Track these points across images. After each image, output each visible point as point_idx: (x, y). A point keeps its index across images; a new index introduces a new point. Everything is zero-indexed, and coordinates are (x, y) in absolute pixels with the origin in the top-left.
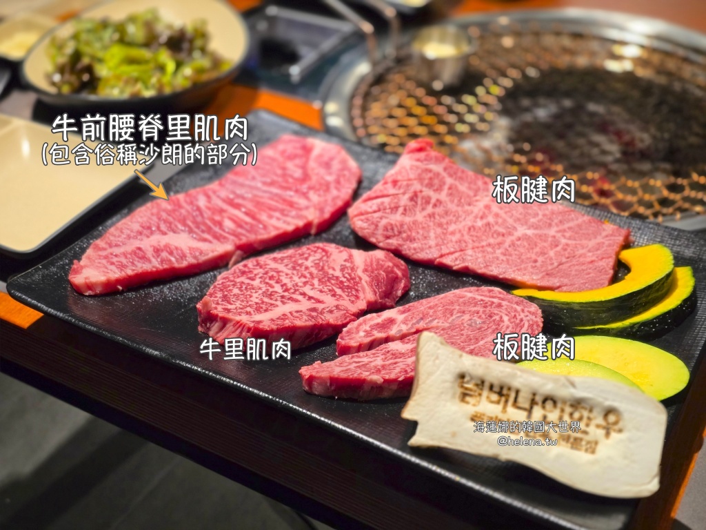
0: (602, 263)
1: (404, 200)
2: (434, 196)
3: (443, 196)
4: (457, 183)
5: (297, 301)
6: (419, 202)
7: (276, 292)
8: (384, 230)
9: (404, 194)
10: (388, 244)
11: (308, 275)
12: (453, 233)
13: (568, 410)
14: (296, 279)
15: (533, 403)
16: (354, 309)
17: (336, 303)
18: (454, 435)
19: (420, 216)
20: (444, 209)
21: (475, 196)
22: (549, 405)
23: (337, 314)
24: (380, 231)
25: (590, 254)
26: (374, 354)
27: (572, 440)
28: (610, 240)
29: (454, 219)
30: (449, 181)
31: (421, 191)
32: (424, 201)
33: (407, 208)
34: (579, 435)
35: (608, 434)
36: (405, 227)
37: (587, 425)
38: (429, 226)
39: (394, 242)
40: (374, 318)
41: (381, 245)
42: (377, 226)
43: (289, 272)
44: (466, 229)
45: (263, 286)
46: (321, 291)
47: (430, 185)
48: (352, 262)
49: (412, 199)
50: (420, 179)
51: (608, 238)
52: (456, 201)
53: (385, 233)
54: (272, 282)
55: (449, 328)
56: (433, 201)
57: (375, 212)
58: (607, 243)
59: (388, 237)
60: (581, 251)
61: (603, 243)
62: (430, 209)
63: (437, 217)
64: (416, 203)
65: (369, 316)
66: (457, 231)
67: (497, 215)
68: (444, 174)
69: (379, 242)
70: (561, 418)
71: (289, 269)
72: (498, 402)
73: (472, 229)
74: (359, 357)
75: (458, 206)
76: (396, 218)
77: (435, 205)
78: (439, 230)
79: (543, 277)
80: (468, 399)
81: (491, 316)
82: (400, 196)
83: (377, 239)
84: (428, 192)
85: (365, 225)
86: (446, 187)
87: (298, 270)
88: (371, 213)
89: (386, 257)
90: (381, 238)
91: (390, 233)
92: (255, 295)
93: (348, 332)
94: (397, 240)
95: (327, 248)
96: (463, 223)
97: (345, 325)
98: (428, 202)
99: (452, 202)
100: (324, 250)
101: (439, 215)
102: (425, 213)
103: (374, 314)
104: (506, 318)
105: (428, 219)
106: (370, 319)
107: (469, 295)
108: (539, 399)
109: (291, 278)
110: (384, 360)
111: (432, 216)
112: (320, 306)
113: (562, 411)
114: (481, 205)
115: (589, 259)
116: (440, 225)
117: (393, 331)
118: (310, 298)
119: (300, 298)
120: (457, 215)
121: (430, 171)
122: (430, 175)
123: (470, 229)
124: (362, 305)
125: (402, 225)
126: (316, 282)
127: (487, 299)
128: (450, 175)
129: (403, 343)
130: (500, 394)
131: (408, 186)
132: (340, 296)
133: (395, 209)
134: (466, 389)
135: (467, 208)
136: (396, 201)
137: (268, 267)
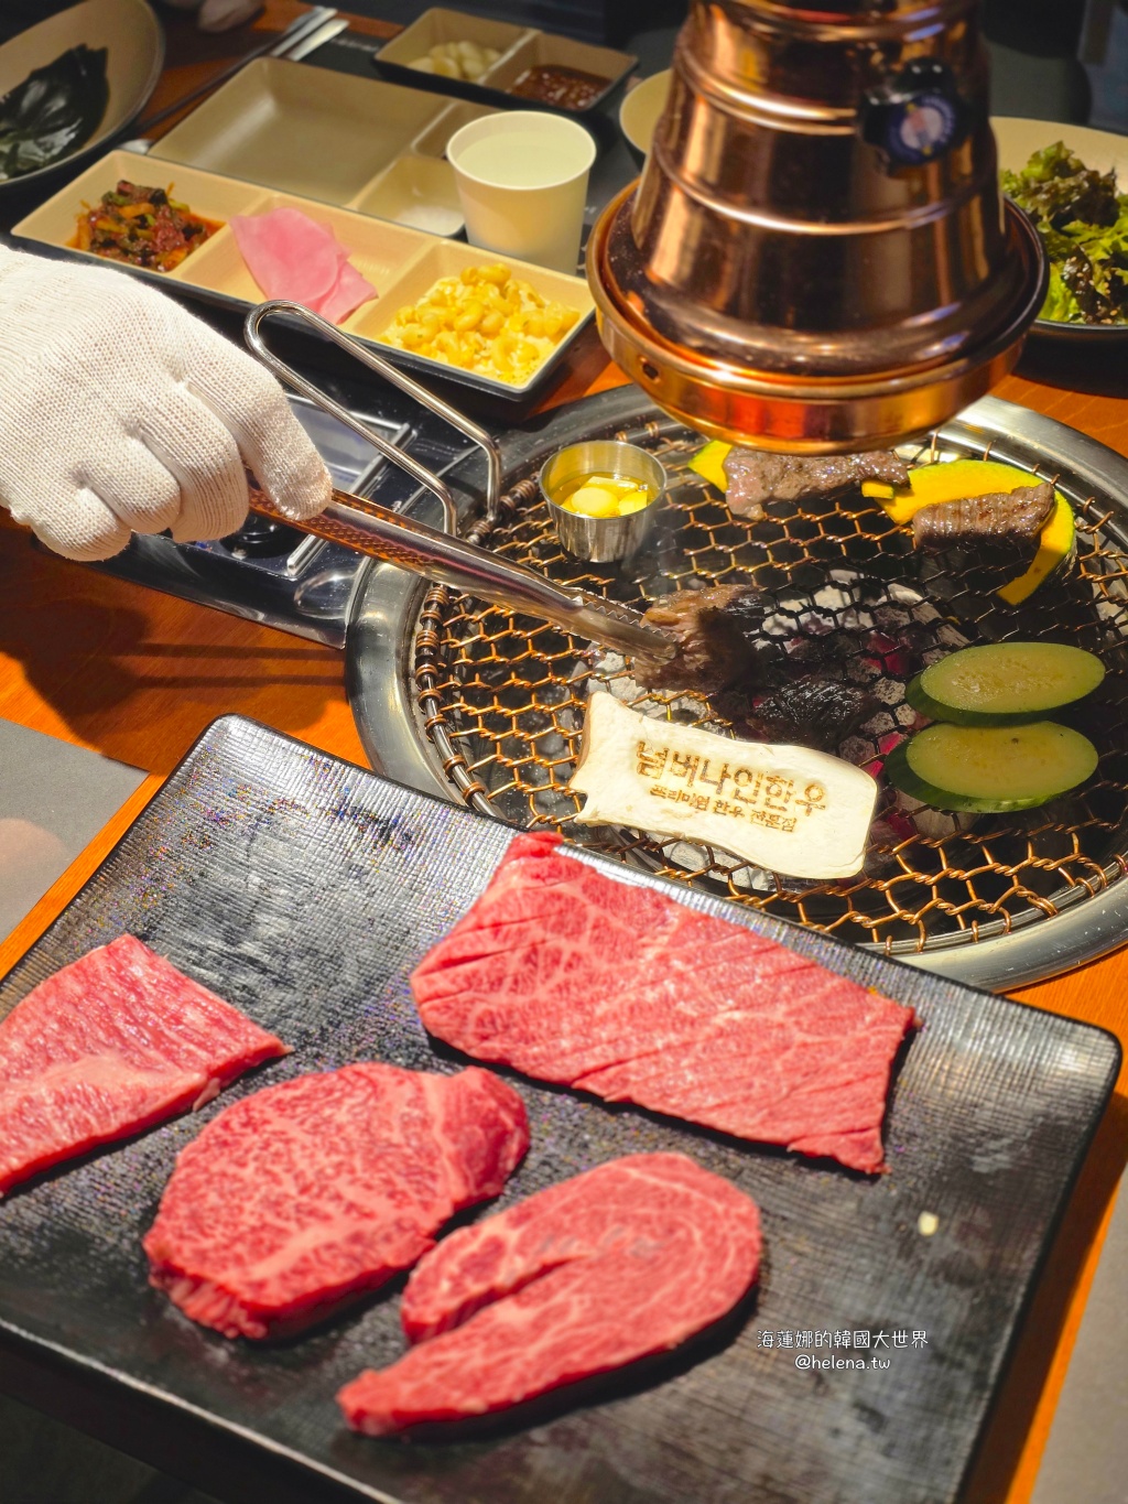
0: (861, 1089)
1: (514, 963)
2: (567, 947)
3: (583, 945)
4: (607, 913)
5: (327, 1218)
6: (541, 963)
7: (287, 1196)
8: (477, 1026)
9: (513, 949)
10: (486, 1050)
11: (342, 1146)
12: (603, 1020)
14: (321, 1158)
16: (429, 1223)
17: (394, 1214)
19: (542, 993)
20: (587, 971)
21: (640, 936)
23: (401, 1241)
24: (471, 1028)
25: (844, 1066)
26: (468, 1338)
28: (879, 1032)
29: (604, 989)
30: (593, 911)
31: (543, 942)
32: (549, 960)
33: (520, 977)
36: (517, 1016)
38: (559, 1010)
39: (495, 1047)
40: (468, 1241)
41: (474, 1053)
42: (465, 1017)
43: (307, 1139)
44: (626, 1011)
45: (261, 1179)
46: (368, 1187)
47: (559, 927)
48: (423, 1107)
49: (528, 959)
50: (541, 917)
51: (876, 1029)
52: (606, 952)
53: (480, 1030)
54: (277, 1169)
55: (601, 1263)
56: (565, 958)
57: (461, 991)
58: (873, 1040)
59: (485, 1038)
60: (830, 1060)
61: (867, 1040)
62: (560, 975)
63: (574, 989)
64: (535, 965)
65: (456, 1236)
66: (610, 1016)
67: (681, 977)
68: (583, 899)
69: (470, 1047)
71: (307, 1132)
73: (637, 1011)
74: (443, 1349)
75: (610, 961)
76: (501, 999)
77: (570, 965)
78: (578, 1019)
79: (763, 1123)
81: (671, 1231)
82: (507, 954)
83: (465, 1042)
84: (556, 941)
85: (444, 1019)
86: (589, 925)
87: (323, 1133)
88: (454, 994)
89: (484, 1086)
90: (472, 1040)
91: (488, 1030)
92: (248, 1206)
93: (421, 1281)
94: (502, 1042)
95: (374, 1076)
96: (621, 998)
97: (413, 1265)
98: (556, 962)
99: (600, 954)
100: (372, 1083)
101: (576, 984)
102: (551, 984)
103: (465, 1232)
104: (697, 1235)
105: (557, 995)
106: (461, 1244)
107: (634, 1173)
109: (312, 1156)
110: (488, 1351)
111: (563, 988)
112: (368, 1226)
114: (650, 954)
115: (842, 1079)
116: (579, 1004)
117: (503, 1276)
118: (351, 1207)
119: (330, 1208)
120: (609, 980)
121: (559, 897)
122: (558, 905)
123: (632, 1009)
124: (444, 1209)
125: (510, 1013)
126: (358, 1163)
127: (663, 1184)
128: (596, 901)
129: (522, 1305)
131: (520, 932)
132: (404, 1194)
133: (496, 983)
135: (627, 963)
136: (499, 965)
137: (269, 1128)
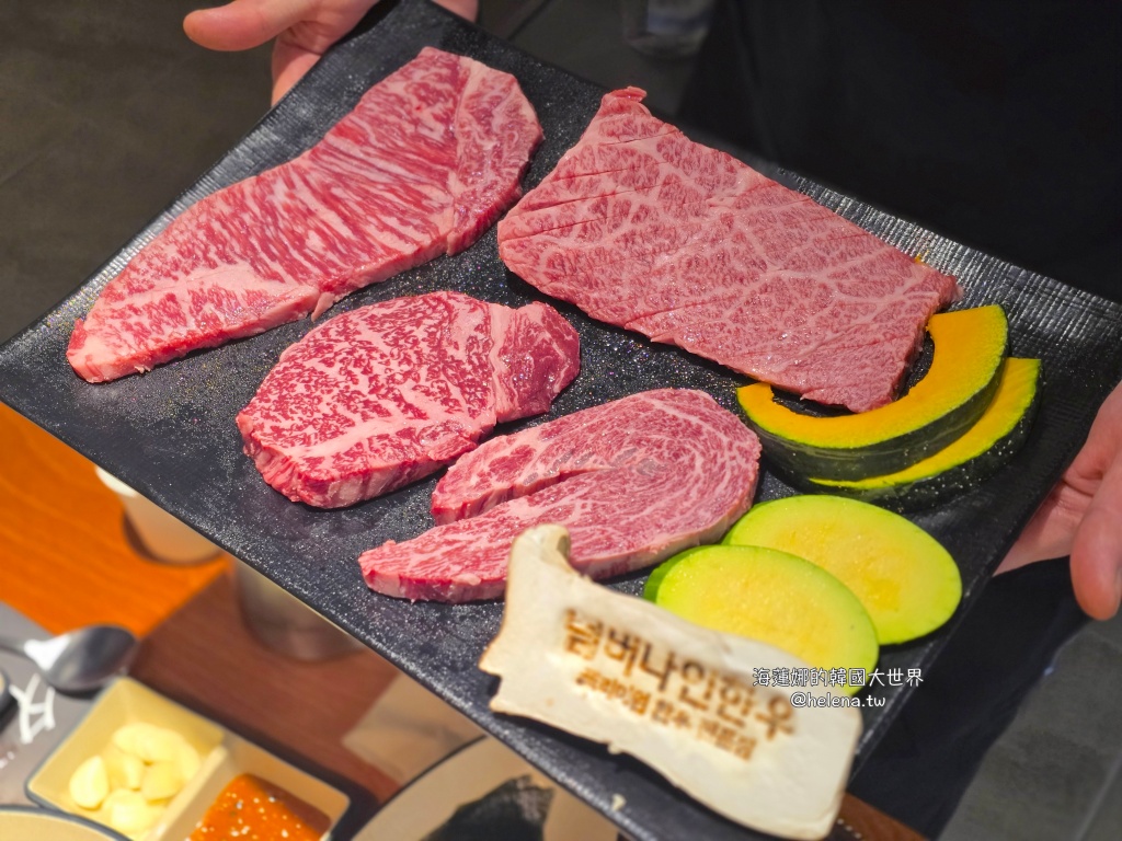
0: (889, 348)
1: (583, 211)
2: (637, 200)
3: (652, 199)
4: (680, 172)
5: (387, 413)
6: (610, 213)
7: (359, 393)
8: (549, 266)
9: (584, 199)
10: (556, 289)
11: (414, 358)
12: (660, 273)
13: (720, 684)
14: (394, 364)
15: (670, 666)
16: (472, 427)
17: (445, 417)
18: (550, 703)
19: (608, 241)
20: (653, 223)
21: (709, 197)
22: (693, 672)
23: (443, 439)
24: (542, 268)
25: (875, 326)
26: (480, 525)
27: (719, 732)
28: (915, 297)
29: (667, 242)
30: (666, 169)
31: (614, 193)
32: (618, 210)
33: (588, 225)
34: (730, 725)
35: (771, 733)
36: (583, 260)
37: (745, 712)
38: (622, 258)
39: (564, 287)
40: (503, 446)
41: (546, 290)
42: (538, 258)
43: (386, 350)
44: (684, 265)
45: (341, 378)
46: (427, 393)
47: (631, 181)
48: (487, 332)
49: (596, 208)
50: (613, 171)
51: (913, 294)
52: (674, 208)
53: (550, 270)
54: (357, 371)
55: (609, 476)
56: (634, 209)
57: (535, 233)
58: (909, 303)
59: (554, 278)
60: (862, 320)
61: (903, 303)
62: (627, 226)
63: (638, 240)
64: (604, 215)
65: (494, 442)
66: (668, 268)
67: (740, 237)
68: (658, 157)
69: (541, 285)
70: (708, 696)
71: (387, 344)
72: (620, 658)
73: (694, 263)
74: (456, 530)
75: (676, 216)
76: (570, 243)
77: (637, 217)
78: (639, 268)
79: (786, 371)
80: (579, 646)
81: (677, 456)
82: (577, 203)
83: (537, 279)
84: (626, 193)
85: (520, 256)
86: (660, 182)
87: (401, 346)
88: (529, 235)
89: (543, 319)
90: (544, 280)
91: (558, 271)
92: (327, 398)
93: (455, 474)
94: (570, 284)
95: (451, 302)
96: (682, 251)
97: (454, 459)
98: (625, 213)
99: (667, 209)
100: (448, 308)
101: (641, 235)
102: (618, 233)
103: (504, 438)
104: (699, 461)
105: (622, 244)
106: (496, 449)
107: (658, 405)
108: (679, 662)
109: (387, 363)
110: (494, 537)
111: (628, 239)
112: (419, 425)
113: (711, 684)
114: (716, 214)
115: (870, 338)
116: (642, 255)
117: (522, 478)
118: (409, 407)
119: (390, 405)
120: (673, 234)
121: (633, 153)
122: (632, 160)
123: (689, 264)
124: (488, 418)
125: (577, 257)
126: (423, 371)
127: (681, 416)
128: (669, 159)
129: (532, 502)
130: (625, 645)
131: (592, 184)
132: (456, 402)
133: (566, 229)
134: (577, 631)
135: (693, 220)
136: (569, 213)
137: (358, 337)
